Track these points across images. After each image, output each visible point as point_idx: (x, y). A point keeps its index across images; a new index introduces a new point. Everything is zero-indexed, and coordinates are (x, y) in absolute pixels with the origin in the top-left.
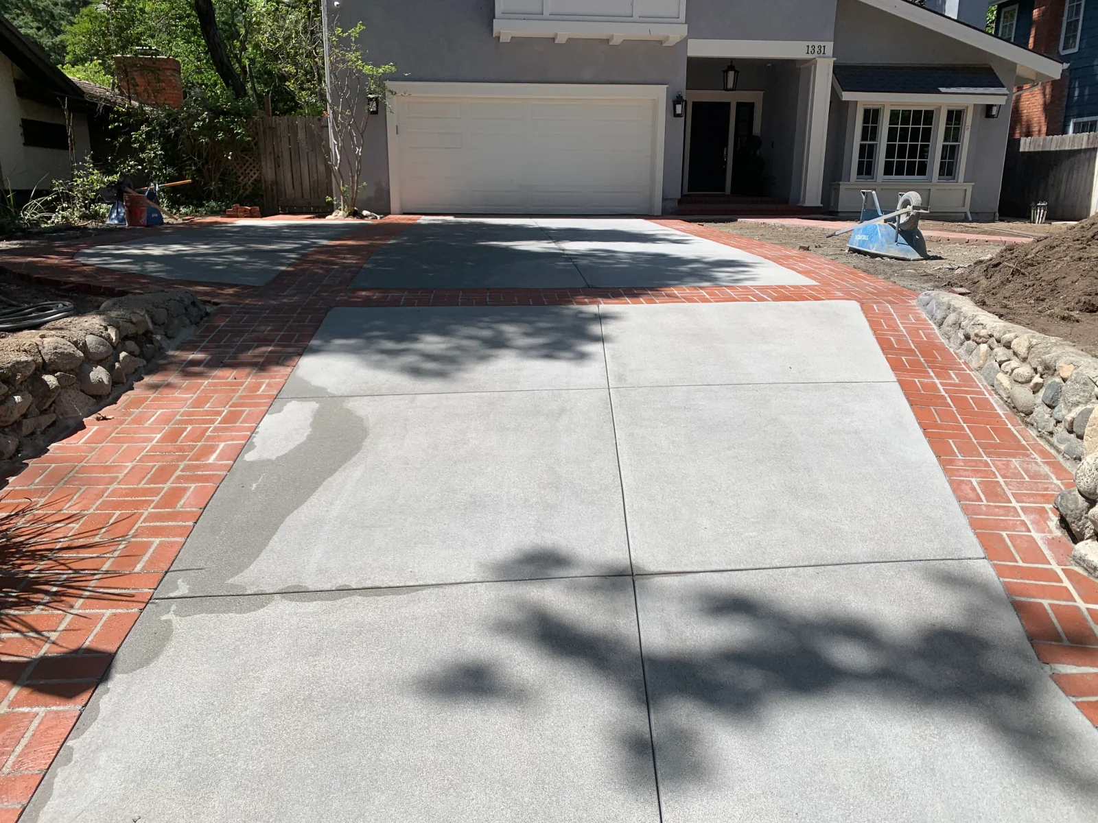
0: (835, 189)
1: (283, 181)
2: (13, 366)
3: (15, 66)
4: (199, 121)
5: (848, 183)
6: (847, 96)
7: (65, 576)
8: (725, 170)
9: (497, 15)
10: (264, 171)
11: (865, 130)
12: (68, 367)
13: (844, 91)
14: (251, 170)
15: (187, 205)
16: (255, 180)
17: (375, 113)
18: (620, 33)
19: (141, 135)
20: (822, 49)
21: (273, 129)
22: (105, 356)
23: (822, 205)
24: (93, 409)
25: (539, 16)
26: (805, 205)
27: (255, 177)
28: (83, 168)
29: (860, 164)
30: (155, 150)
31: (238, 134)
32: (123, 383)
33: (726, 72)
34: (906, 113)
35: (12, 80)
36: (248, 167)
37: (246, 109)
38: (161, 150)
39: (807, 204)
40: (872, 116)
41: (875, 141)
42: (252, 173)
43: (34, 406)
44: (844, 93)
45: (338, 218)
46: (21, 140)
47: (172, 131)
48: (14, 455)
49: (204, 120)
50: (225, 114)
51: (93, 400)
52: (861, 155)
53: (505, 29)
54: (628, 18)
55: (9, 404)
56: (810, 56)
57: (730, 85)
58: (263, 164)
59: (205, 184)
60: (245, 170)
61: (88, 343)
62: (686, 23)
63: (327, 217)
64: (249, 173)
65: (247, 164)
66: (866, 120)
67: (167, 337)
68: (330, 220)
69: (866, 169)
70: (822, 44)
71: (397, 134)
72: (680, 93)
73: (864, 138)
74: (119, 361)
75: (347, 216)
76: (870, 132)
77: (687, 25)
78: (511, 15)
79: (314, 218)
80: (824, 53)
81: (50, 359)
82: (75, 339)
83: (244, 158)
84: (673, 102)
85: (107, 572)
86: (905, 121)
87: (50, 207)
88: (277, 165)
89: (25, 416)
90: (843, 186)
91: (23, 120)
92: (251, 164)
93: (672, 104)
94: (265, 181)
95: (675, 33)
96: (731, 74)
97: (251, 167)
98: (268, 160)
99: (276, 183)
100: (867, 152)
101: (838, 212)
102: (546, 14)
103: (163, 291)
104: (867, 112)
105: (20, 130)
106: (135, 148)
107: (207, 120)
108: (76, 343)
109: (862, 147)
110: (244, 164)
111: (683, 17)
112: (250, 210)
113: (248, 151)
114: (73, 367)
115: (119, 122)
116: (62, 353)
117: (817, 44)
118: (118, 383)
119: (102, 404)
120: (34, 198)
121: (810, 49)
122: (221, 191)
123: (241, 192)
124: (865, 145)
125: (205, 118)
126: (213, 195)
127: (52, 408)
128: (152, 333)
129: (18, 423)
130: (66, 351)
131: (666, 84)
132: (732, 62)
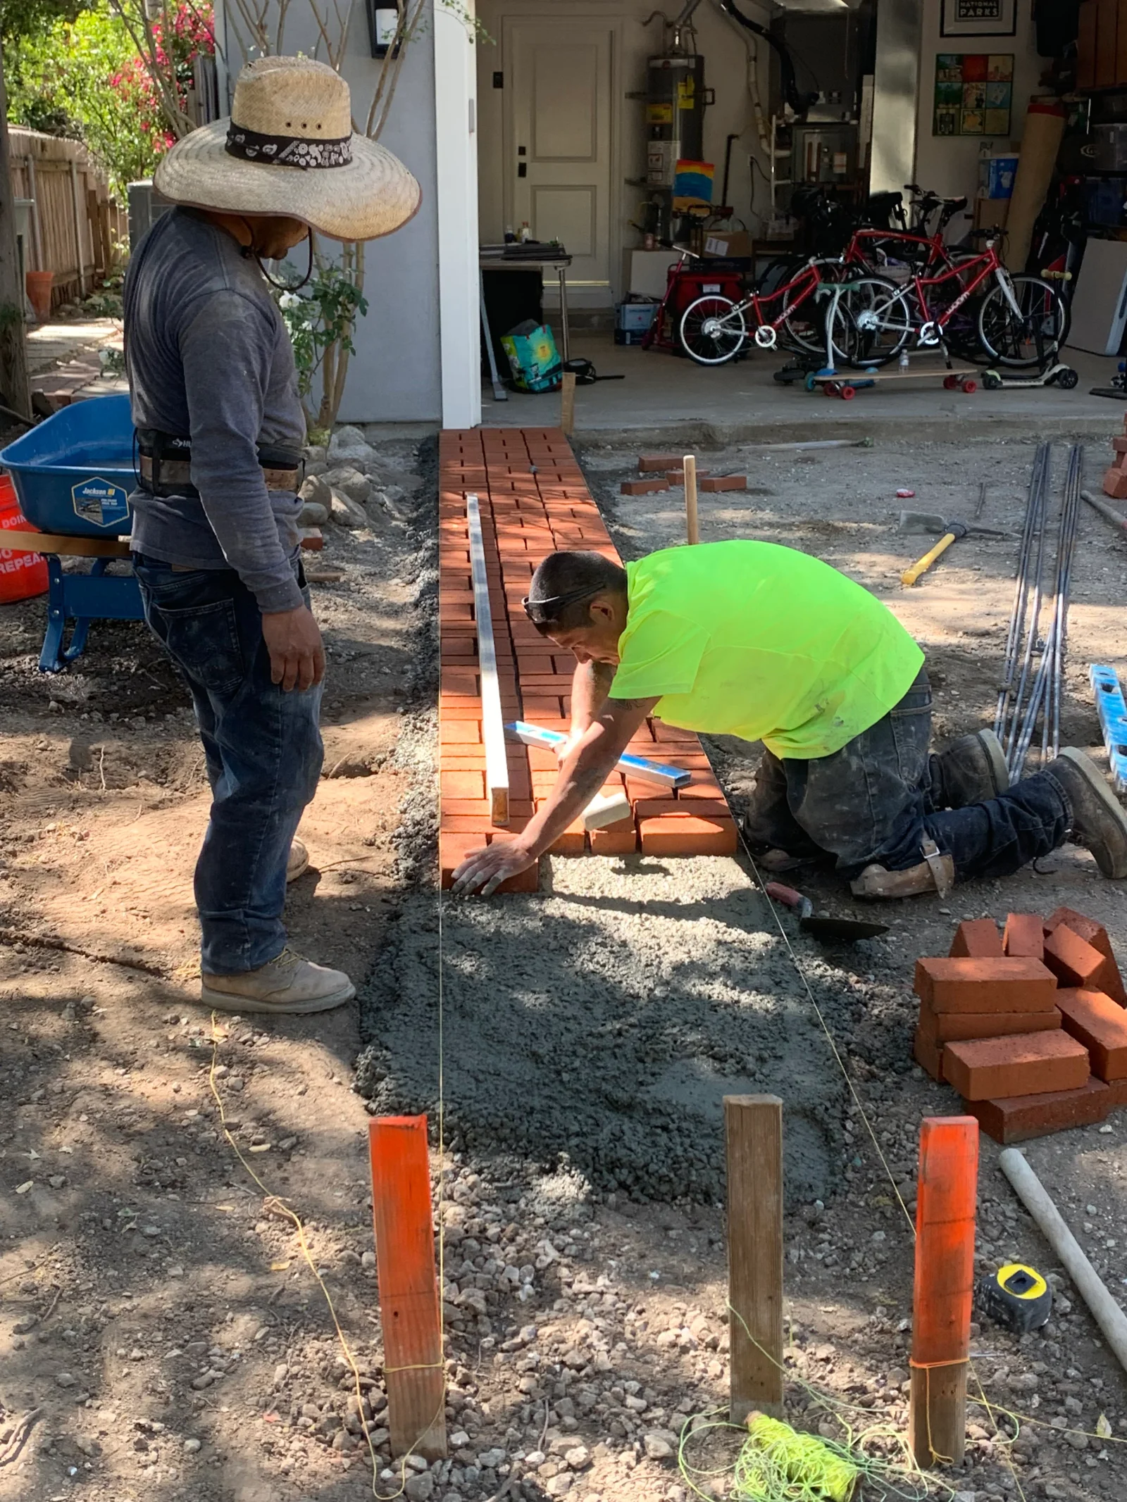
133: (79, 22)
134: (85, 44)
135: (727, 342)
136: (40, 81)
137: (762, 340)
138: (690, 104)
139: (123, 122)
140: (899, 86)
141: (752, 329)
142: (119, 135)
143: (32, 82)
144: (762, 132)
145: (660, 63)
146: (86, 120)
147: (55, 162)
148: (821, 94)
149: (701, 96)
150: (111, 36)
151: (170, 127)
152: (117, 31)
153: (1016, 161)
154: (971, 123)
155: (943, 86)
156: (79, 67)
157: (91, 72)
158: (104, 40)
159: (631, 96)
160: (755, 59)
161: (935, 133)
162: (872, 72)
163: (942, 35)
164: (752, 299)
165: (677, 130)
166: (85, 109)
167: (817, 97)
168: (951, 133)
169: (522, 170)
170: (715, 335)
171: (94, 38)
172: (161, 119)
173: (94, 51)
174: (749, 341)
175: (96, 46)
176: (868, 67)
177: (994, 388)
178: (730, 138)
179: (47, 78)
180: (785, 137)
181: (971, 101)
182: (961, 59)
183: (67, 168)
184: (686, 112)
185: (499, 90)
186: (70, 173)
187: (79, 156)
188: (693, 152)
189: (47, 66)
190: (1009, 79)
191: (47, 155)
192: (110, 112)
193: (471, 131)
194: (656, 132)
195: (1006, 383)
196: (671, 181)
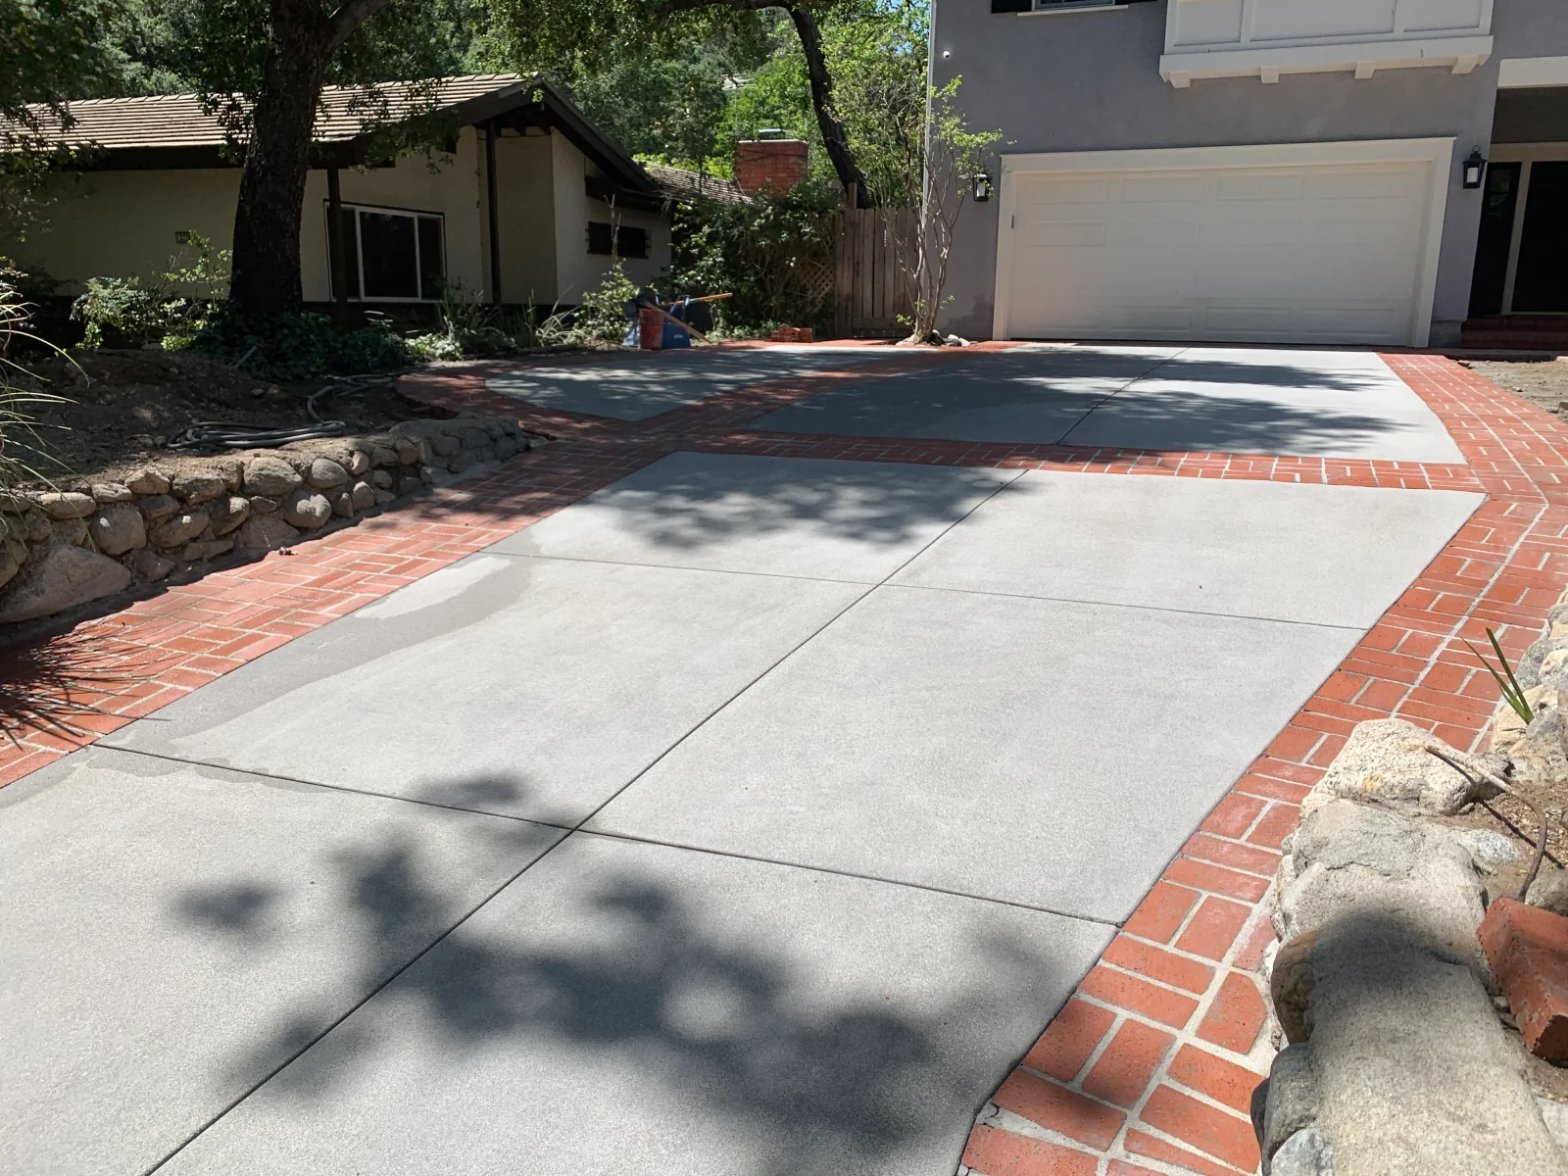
1: (860, 296)
2: (191, 483)
3: (588, 159)
4: (761, 218)
7: (54, 706)
9: (1167, 49)
10: (839, 281)
12: (271, 492)
14: (823, 281)
15: (742, 325)
16: (827, 294)
17: (984, 199)
18: (1367, 61)
19: (701, 238)
21: (855, 225)
22: (333, 484)
24: (288, 541)
25: (1233, 45)
27: (827, 289)
28: (613, 278)
30: (716, 256)
31: (806, 234)
32: (348, 518)
35: (583, 177)
36: (820, 277)
37: (821, 202)
38: (721, 257)
42: (824, 285)
43: (210, 529)
45: (909, 345)
46: (585, 246)
47: (735, 232)
48: (161, 579)
49: (767, 217)
50: (795, 208)
51: (297, 532)
53: (1176, 69)
54: (1384, 35)
55: (174, 524)
58: (839, 272)
59: (765, 299)
60: (816, 281)
61: (313, 468)
62: (1490, 34)
63: (898, 344)
64: (820, 285)
65: (819, 273)
67: (449, 471)
68: (901, 347)
71: (1012, 227)
72: (1476, 149)
74: (350, 492)
75: (920, 342)
77: (1492, 38)
78: (1187, 47)
79: (884, 344)
81: (250, 481)
82: (298, 462)
83: (816, 265)
84: (1464, 163)
85: (92, 709)
87: (568, 323)
88: (856, 273)
89: (194, 540)
91: (591, 224)
92: (823, 273)
93: (1462, 166)
94: (839, 296)
95: (1472, 52)
97: (823, 277)
98: (846, 266)
99: (852, 298)
102: (1245, 41)
103: (474, 417)
105: (585, 236)
106: (694, 254)
107: (772, 217)
108: (297, 468)
110: (816, 273)
111: (1486, 23)
112: (799, 333)
113: (819, 255)
114: (278, 492)
115: (684, 222)
116: (268, 476)
118: (342, 517)
119: (304, 538)
120: (556, 313)
122: (783, 307)
123: (808, 310)
125: (770, 215)
126: (773, 314)
127: (235, 535)
128: (424, 465)
129: (183, 546)
130: (274, 474)
131: (1453, 136)
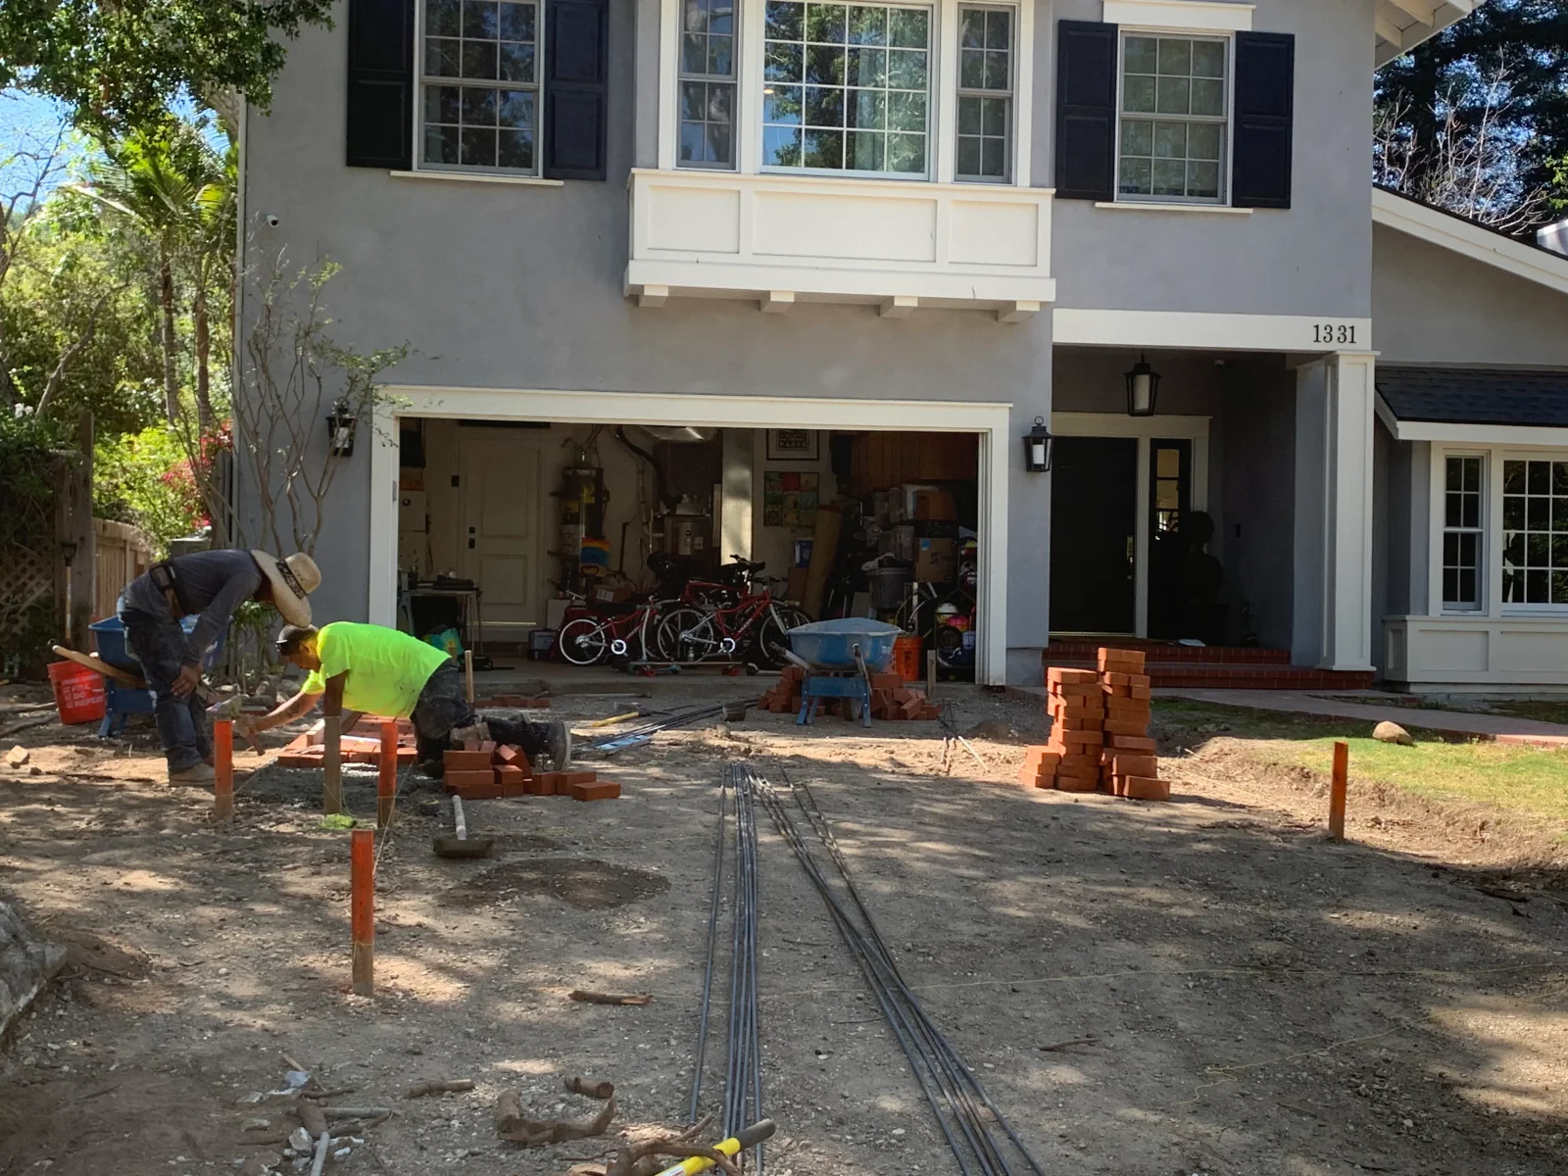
0: (1394, 631)
5: (1425, 618)
6: (1407, 431)
8: (1132, 584)
9: (636, 255)
11: (1451, 503)
13: (1401, 419)
17: (348, 452)
20: (1349, 333)
23: (1374, 669)
26: (1336, 668)
29: (1449, 577)
33: (1131, 377)
34: (1539, 468)
39: (1340, 664)
40: (1464, 473)
41: (1476, 526)
44: (1400, 425)
52: (1449, 557)
54: (925, 265)
56: (1322, 347)
57: (1143, 402)
62: (1051, 278)
66: (1452, 482)
69: (1462, 587)
70: (1348, 322)
72: (1039, 421)
73: (1451, 518)
76: (1463, 507)
77: (1053, 282)
80: (1352, 342)
84: (1026, 439)
86: (1538, 485)
90: (1414, 625)
93: (1023, 443)
96: (1143, 383)
100: (1462, 552)
101: (1409, 684)
104: (1452, 464)
109: (1449, 539)
111: (1045, 265)
117: (1336, 322)
121: (1322, 333)
124: (1455, 535)
131: (1009, 405)
132: (1143, 357)
133: (142, 435)
134: (146, 451)
135: (593, 650)
136: (107, 478)
137: (617, 649)
138: (592, 501)
139: (172, 510)
140: (739, 493)
141: (609, 642)
142: (167, 520)
143: (100, 479)
144: (644, 520)
145: (570, 472)
146: (141, 508)
147: (114, 540)
148: (685, 496)
149: (601, 495)
150: (168, 446)
151: (208, 511)
152: (172, 442)
153: (811, 542)
154: (791, 518)
155: (770, 492)
156: (139, 468)
157: (149, 472)
158: (161, 449)
159: (553, 494)
160: (642, 472)
161: (765, 524)
162: (720, 482)
163: (768, 459)
164: (609, 622)
165: (583, 517)
166: (141, 500)
167: (682, 498)
168: (777, 524)
169: (472, 544)
170: (584, 645)
171: (153, 447)
172: (201, 504)
173: (153, 457)
174: (608, 649)
175: (155, 453)
176: (718, 479)
177: (753, 675)
178: (625, 525)
179: (112, 476)
180: (659, 524)
181: (790, 503)
182: (782, 475)
183: (122, 545)
184: (589, 507)
185: (455, 488)
186: (124, 549)
187: (134, 537)
188: (595, 532)
189: (114, 467)
190: (816, 489)
191: (107, 534)
192: (162, 503)
193: (394, 499)
194: (568, 519)
195: (761, 672)
196: (579, 552)
